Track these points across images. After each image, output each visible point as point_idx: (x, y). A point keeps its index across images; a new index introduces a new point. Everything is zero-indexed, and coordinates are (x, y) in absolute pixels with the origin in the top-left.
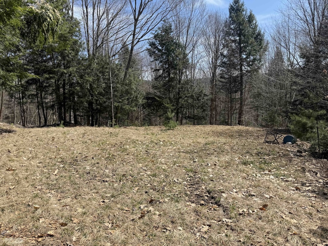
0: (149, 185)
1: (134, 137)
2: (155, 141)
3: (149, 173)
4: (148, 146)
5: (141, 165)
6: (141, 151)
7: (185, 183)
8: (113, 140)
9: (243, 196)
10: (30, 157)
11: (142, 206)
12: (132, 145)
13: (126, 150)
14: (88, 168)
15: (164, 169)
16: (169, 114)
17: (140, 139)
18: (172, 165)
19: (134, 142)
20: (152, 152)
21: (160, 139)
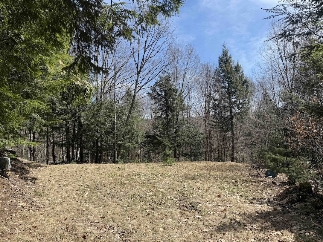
0: (151, 201)
1: (138, 171)
2: (155, 173)
3: (151, 194)
4: (149, 177)
5: (145, 189)
6: (144, 181)
7: (176, 199)
8: (121, 173)
9: (213, 206)
10: (65, 184)
11: (148, 211)
12: (137, 176)
13: (133, 179)
14: (109, 191)
15: (161, 192)
16: (167, 151)
17: (143, 172)
18: (167, 189)
19: (138, 174)
20: (152, 181)
21: (159, 172)
